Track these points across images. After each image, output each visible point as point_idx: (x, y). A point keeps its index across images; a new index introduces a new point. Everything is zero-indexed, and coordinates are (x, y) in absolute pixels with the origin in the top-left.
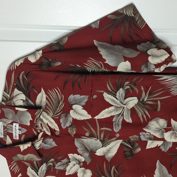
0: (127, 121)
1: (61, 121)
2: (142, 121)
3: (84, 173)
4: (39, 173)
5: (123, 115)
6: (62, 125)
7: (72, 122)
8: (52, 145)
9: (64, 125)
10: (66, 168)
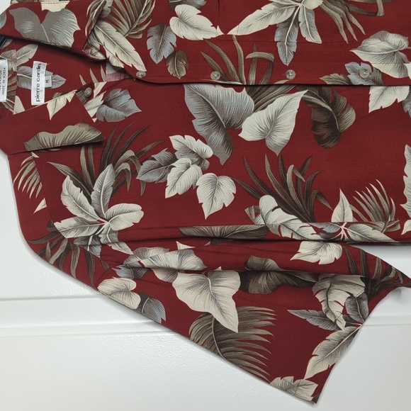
0: (309, 39)
1: (150, 43)
2: (346, 39)
3: (215, 186)
4: (93, 195)
5: (297, 22)
6: (152, 54)
7: (175, 46)
8: (129, 111)
9: (158, 54)
10: (165, 176)
